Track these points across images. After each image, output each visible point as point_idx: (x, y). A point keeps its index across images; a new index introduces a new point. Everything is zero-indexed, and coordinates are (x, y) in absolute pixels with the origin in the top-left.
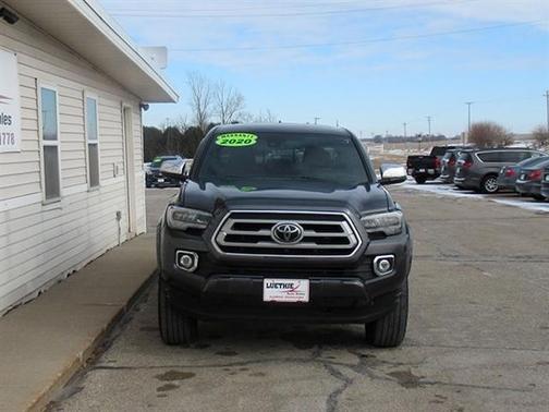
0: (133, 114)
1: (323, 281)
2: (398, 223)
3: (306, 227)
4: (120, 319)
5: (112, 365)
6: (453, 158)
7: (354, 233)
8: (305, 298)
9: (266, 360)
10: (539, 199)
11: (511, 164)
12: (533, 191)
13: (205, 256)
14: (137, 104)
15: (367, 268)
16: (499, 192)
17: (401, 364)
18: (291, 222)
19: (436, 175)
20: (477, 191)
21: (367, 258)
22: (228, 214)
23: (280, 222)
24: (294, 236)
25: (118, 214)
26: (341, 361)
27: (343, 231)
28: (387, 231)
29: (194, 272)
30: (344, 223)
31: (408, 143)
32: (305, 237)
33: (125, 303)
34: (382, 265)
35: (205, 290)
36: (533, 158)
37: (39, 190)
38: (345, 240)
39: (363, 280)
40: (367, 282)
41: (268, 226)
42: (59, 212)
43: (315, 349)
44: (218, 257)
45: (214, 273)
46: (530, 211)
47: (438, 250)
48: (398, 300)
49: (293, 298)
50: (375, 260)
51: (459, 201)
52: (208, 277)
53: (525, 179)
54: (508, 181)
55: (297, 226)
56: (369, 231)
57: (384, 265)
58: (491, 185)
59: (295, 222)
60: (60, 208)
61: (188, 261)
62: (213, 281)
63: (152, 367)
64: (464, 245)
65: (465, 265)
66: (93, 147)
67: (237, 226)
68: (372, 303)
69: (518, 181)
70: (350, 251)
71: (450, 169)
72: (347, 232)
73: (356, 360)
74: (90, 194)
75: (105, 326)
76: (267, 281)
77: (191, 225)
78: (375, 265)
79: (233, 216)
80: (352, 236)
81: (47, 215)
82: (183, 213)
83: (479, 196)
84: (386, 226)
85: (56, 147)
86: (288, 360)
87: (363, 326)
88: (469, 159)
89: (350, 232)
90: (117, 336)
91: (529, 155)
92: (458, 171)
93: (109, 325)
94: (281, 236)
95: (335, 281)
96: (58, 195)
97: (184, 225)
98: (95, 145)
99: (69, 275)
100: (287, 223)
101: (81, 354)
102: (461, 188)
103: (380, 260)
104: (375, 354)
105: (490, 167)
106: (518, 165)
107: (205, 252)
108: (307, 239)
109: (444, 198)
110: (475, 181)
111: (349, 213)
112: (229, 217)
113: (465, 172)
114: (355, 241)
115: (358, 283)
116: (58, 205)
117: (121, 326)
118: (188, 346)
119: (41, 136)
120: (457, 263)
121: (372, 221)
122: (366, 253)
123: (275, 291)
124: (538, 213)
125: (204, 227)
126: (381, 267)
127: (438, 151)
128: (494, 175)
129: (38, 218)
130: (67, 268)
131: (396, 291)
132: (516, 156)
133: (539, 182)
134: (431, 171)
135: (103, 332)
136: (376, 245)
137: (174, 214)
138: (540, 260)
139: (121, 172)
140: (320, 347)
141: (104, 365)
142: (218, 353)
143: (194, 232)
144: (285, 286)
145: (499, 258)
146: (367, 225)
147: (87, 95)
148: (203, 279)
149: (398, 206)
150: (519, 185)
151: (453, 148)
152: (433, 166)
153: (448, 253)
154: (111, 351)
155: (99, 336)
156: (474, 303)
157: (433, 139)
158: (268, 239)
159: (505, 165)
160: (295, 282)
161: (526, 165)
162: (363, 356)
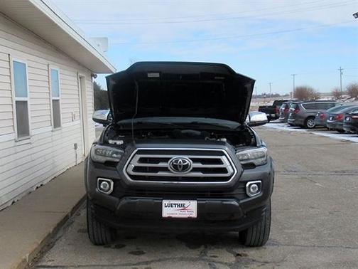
0: (86, 81)
1: (208, 201)
2: (264, 156)
3: (195, 160)
4: (64, 223)
5: (50, 264)
6: (287, 107)
7: (231, 165)
8: (194, 215)
9: (165, 260)
10: (341, 132)
11: (323, 111)
12: (338, 127)
13: (118, 182)
14: (90, 74)
15: (240, 191)
16: (315, 128)
17: (267, 262)
18: (183, 156)
19: (276, 118)
20: (302, 127)
21: (241, 183)
22: (136, 151)
23: (174, 157)
24: (185, 167)
25: (75, 145)
26: (221, 260)
27: (223, 164)
28: (256, 162)
29: (111, 194)
30: (224, 157)
31: (258, 99)
32: (193, 168)
33: (69, 211)
34: (253, 189)
35: (118, 208)
36: (336, 107)
37: (13, 131)
38: (224, 170)
39: (238, 200)
40: (241, 202)
41: (166, 160)
42: (29, 146)
43: (202, 248)
44: (128, 184)
45: (125, 196)
46: (337, 140)
47: (283, 167)
48: (264, 213)
49: (185, 215)
50: (247, 185)
51: (292, 133)
52: (121, 198)
53: (333, 119)
54: (321, 121)
55: (187, 159)
56: (243, 163)
57: (254, 188)
58: (310, 123)
59: (187, 157)
60: (30, 143)
61: (107, 186)
62: (124, 201)
63: (79, 266)
64: (299, 163)
65: (303, 178)
66: (56, 102)
67: (142, 160)
68: (245, 216)
69: (328, 121)
70: (228, 178)
71: (285, 114)
72: (226, 164)
73: (232, 259)
74: (54, 133)
75: (51, 230)
76: (165, 202)
77: (109, 159)
78: (247, 189)
79: (139, 152)
80: (230, 167)
81: (18, 149)
82: (103, 150)
83: (304, 130)
84: (255, 159)
85: (26, 102)
86: (182, 259)
87: (238, 233)
88: (297, 108)
89: (228, 164)
90: (60, 237)
91: (334, 105)
92: (290, 115)
93: (55, 229)
94: (176, 167)
95: (217, 201)
96: (28, 134)
97: (103, 159)
98: (58, 100)
99: (37, 188)
100: (180, 158)
101: (27, 255)
102: (292, 125)
103: (250, 185)
104: (247, 253)
105: (310, 112)
106: (328, 111)
107: (119, 180)
108: (195, 170)
109: (282, 132)
110: (301, 121)
111: (227, 149)
112: (136, 153)
113: (294, 116)
114: (232, 171)
115: (234, 203)
116: (28, 141)
117: (64, 228)
118: (110, 247)
119: (14, 94)
120: (296, 177)
121: (245, 154)
122: (240, 180)
123: (172, 209)
124: (342, 141)
125: (118, 160)
126: (251, 190)
127: (278, 103)
128: (313, 117)
129: (13, 151)
130: (36, 183)
131: (263, 207)
132: (325, 106)
133: (342, 121)
134: (273, 115)
135: (49, 234)
136: (247, 173)
137: (96, 150)
138: (352, 174)
139: (77, 118)
140: (206, 247)
141: (44, 264)
142: (130, 253)
143: (110, 164)
144: (179, 205)
145: (324, 173)
146: (241, 158)
147: (51, 67)
148: (117, 199)
149: (264, 143)
150: (329, 123)
151: (287, 101)
152: (274, 112)
153: (289, 169)
154: (52, 250)
155: (45, 239)
156: (313, 208)
157: (273, 96)
158: (165, 169)
159: (319, 111)
160: (186, 203)
161: (332, 111)
162: (238, 255)
